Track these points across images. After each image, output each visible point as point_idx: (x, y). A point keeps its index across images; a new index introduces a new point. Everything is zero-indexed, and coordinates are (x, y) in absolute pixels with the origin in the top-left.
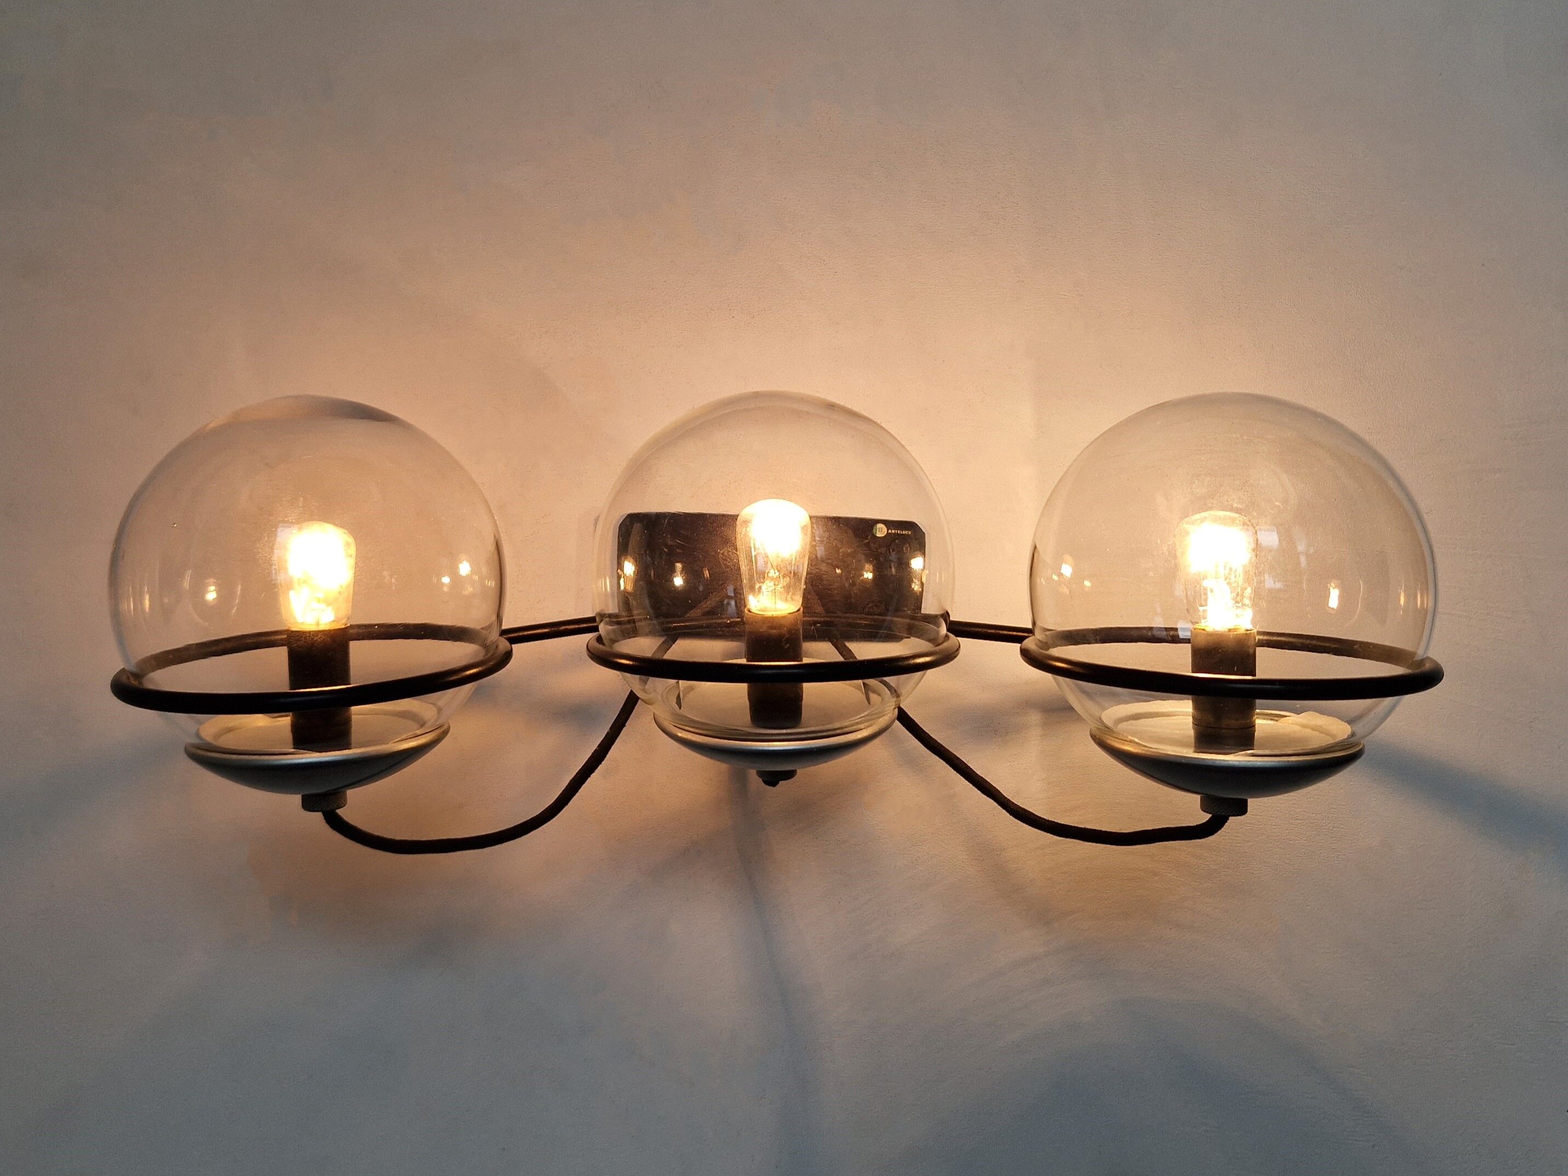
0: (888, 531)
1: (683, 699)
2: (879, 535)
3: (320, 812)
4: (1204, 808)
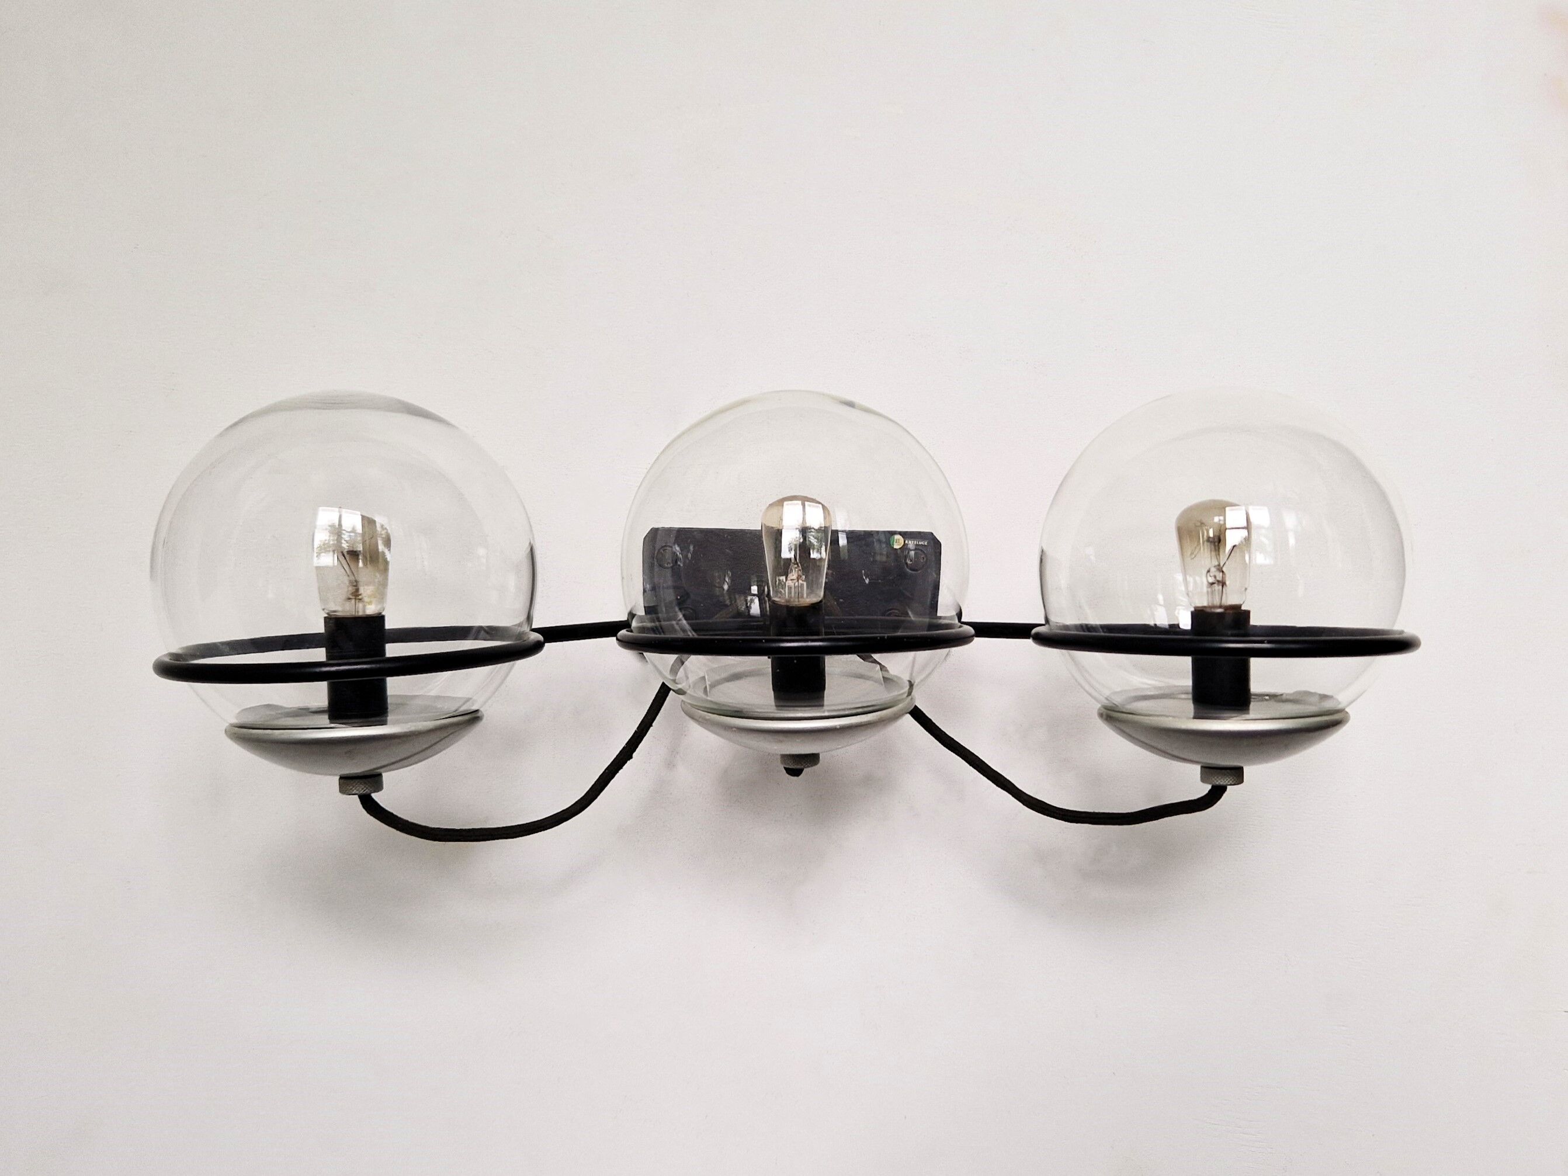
0: (905, 542)
1: (710, 692)
2: (896, 546)
3: (357, 796)
4: (1204, 779)
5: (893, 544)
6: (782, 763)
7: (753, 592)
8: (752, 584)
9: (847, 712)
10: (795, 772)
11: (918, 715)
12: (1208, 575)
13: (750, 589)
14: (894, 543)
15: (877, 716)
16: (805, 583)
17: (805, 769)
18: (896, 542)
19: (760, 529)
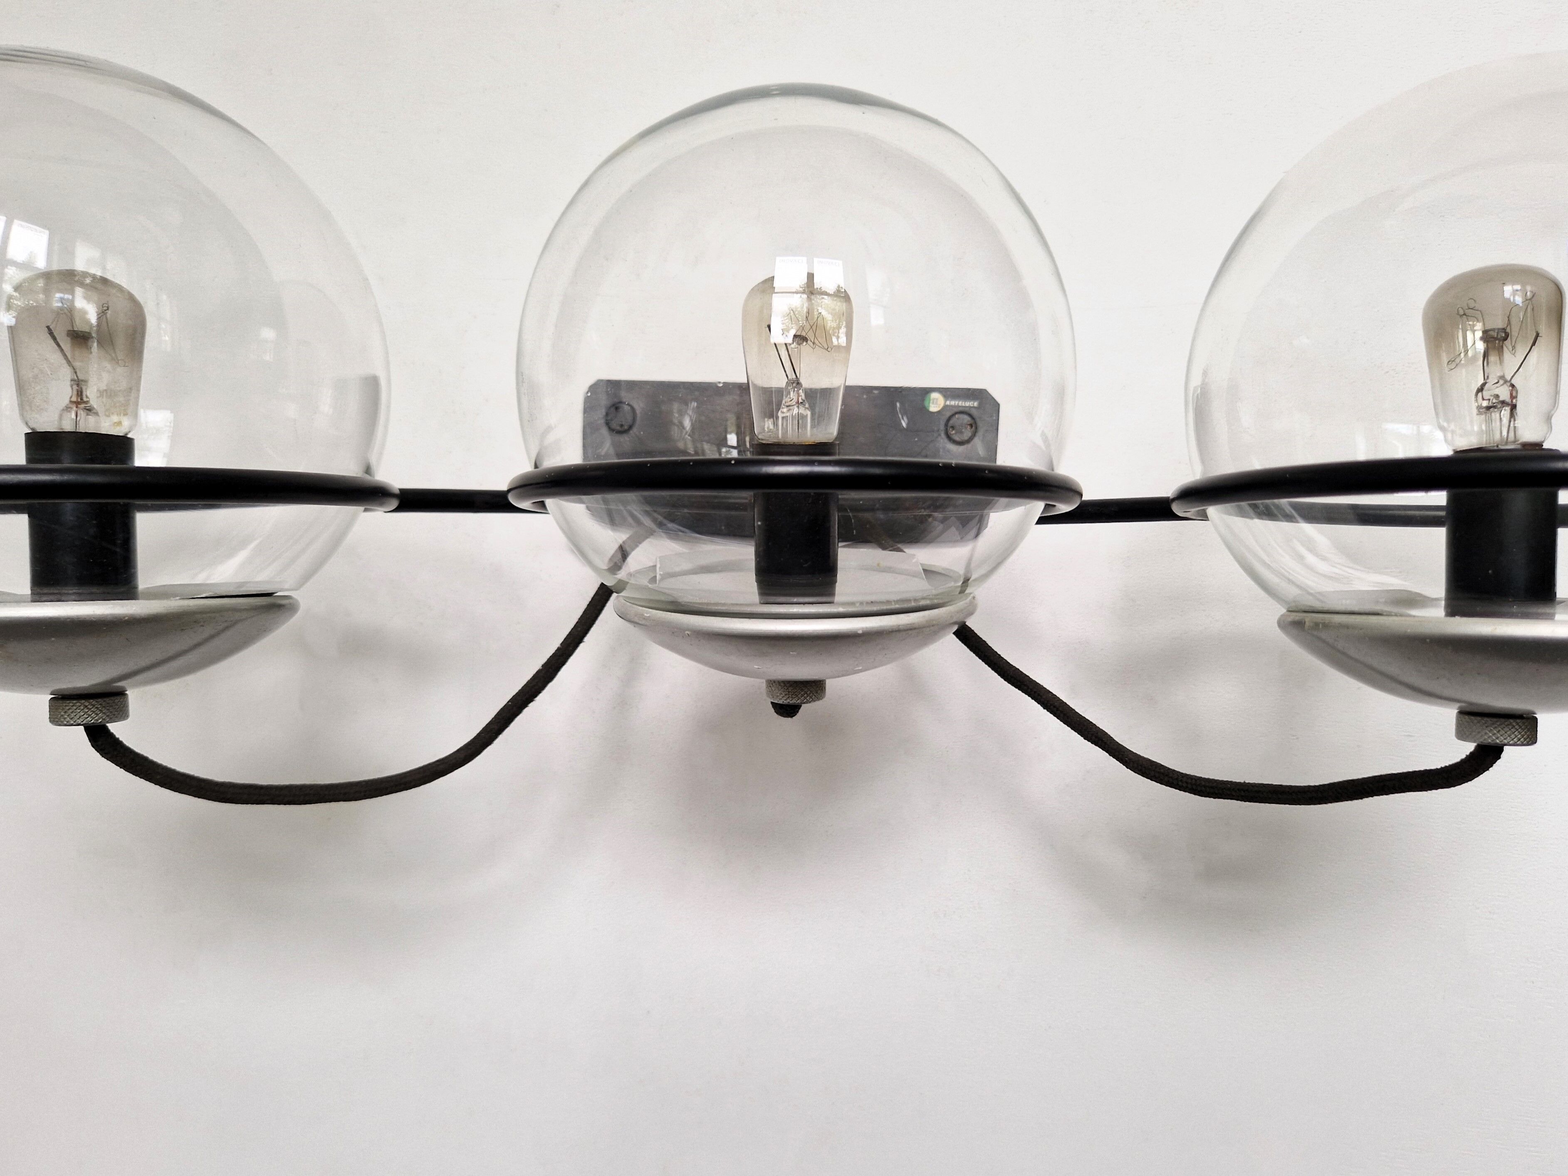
0: (945, 401)
2: (934, 406)
3: (82, 728)
4: (1462, 734)
5: (929, 406)
6: (768, 696)
7: (730, 443)
8: (729, 430)
9: (875, 608)
10: (787, 710)
11: (966, 636)
12: (1480, 394)
13: (726, 439)
14: (931, 404)
15: (924, 617)
16: (809, 413)
17: (803, 706)
18: (933, 403)
19: (746, 381)
